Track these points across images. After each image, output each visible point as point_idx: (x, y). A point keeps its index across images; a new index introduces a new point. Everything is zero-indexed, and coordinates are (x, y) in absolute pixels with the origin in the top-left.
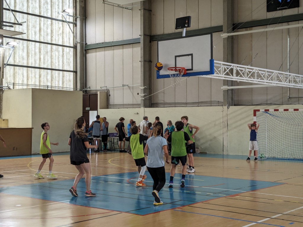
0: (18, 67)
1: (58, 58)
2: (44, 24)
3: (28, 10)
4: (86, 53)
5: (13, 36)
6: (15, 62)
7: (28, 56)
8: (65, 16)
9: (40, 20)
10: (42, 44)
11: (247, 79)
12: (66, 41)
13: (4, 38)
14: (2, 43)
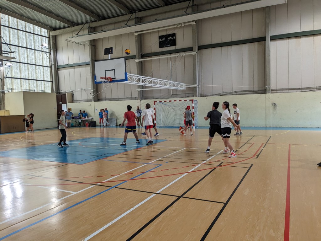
0: (14, 79)
1: (40, 73)
2: (30, 53)
3: (18, 44)
4: (58, 71)
5: (9, 59)
6: (12, 75)
7: (20, 72)
8: (43, 48)
9: (27, 51)
10: (29, 65)
11: (148, 84)
12: (45, 63)
13: (3, 61)
14: (2, 64)
